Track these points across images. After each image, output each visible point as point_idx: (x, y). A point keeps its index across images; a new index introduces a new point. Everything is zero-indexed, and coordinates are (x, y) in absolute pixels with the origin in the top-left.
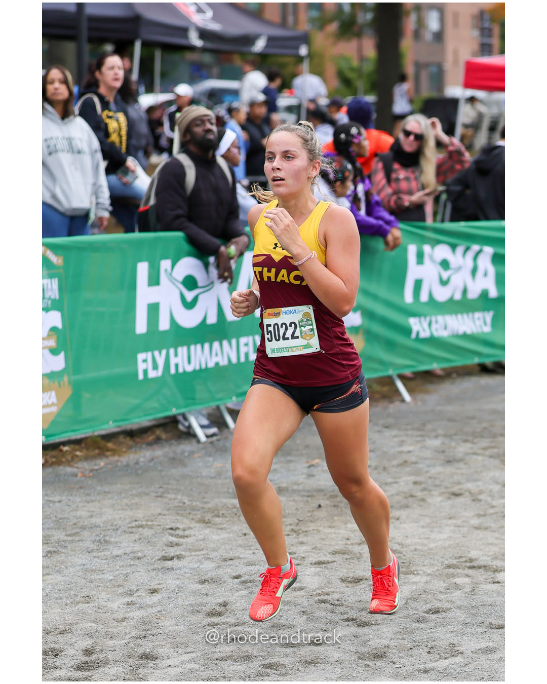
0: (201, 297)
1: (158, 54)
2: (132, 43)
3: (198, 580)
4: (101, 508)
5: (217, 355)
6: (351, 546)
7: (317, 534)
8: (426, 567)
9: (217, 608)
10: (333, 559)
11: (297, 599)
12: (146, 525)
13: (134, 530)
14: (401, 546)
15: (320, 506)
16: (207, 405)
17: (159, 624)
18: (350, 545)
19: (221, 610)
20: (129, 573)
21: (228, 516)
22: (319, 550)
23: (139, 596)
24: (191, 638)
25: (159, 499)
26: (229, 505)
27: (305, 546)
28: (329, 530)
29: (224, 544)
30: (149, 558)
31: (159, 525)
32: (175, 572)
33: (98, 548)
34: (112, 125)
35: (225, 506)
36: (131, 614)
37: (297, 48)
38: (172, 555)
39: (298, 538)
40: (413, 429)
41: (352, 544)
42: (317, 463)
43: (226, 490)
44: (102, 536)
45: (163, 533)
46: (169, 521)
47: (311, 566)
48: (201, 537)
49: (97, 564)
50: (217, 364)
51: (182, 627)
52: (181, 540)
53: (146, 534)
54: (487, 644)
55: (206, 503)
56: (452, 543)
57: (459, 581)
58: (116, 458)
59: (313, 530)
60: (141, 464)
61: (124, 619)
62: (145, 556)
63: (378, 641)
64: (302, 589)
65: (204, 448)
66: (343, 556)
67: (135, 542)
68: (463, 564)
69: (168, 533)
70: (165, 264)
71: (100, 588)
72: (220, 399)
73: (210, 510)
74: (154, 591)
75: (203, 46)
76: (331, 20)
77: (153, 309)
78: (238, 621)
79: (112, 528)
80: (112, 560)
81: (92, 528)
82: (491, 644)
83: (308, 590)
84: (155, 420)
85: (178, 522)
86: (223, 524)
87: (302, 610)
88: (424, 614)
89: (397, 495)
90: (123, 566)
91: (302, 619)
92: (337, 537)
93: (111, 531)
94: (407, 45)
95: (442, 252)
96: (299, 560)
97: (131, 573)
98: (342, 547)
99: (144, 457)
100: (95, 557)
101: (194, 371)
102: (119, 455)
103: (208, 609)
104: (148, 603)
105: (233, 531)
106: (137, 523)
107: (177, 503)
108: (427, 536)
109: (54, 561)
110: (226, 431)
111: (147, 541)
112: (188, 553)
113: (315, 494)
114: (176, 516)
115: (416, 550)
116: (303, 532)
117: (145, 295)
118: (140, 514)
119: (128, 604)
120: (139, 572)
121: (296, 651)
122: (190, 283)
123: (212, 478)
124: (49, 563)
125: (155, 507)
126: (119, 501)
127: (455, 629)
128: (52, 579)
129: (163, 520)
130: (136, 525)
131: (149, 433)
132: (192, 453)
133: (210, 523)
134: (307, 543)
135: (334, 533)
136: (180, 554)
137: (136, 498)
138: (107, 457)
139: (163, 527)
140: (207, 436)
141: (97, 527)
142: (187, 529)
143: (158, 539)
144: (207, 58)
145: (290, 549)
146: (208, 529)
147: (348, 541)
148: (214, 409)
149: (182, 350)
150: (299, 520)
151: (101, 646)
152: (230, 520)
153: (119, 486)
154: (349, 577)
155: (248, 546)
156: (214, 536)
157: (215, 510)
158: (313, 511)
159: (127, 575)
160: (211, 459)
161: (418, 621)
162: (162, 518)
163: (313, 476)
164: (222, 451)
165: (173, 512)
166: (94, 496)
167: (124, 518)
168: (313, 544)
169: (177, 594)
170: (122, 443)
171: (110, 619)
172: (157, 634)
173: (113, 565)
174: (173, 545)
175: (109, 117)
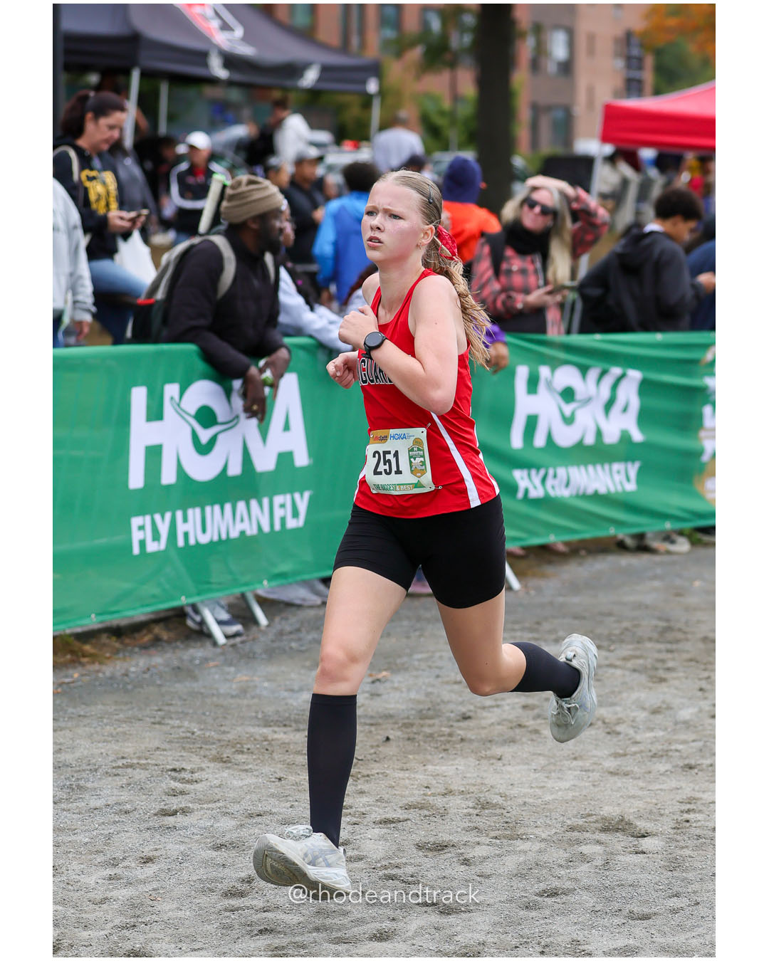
0: (220, 437)
1: (164, 89)
2: (127, 73)
3: (212, 844)
4: (73, 739)
5: (242, 520)
6: (432, 798)
7: (383, 780)
8: (540, 830)
9: (239, 885)
10: (406, 816)
12: (138, 763)
13: (120, 771)
14: (503, 798)
15: (388, 739)
16: (228, 592)
17: (155, 908)
18: (430, 796)
19: (243, 889)
20: (113, 834)
21: (256, 752)
22: (386, 802)
23: (126, 867)
24: (200, 929)
25: (157, 726)
26: (258, 737)
27: (367, 796)
28: (401, 774)
29: (249, 792)
30: (141, 812)
31: (156, 765)
32: (178, 832)
33: (69, 797)
34: (95, 190)
35: (252, 738)
36: (115, 894)
37: (364, 82)
38: (175, 807)
39: (356, 785)
40: (523, 629)
41: (433, 795)
42: (384, 676)
43: (254, 714)
44: (74, 779)
45: (162, 775)
46: (171, 758)
47: (374, 826)
48: (217, 782)
49: (66, 820)
50: (243, 533)
51: (188, 913)
52: (188, 787)
53: (137, 777)
54: (626, 942)
55: (224, 732)
56: (577, 794)
57: (586, 849)
58: (96, 666)
59: (378, 773)
60: (132, 676)
61: (104, 900)
62: (135, 809)
63: (469, 935)
64: (362, 859)
65: (223, 654)
66: (420, 812)
67: (121, 789)
68: (592, 824)
69: (170, 775)
70: (171, 390)
71: (70, 855)
72: (246, 584)
73: (230, 744)
74: (148, 860)
75: (230, 77)
76: (412, 44)
77: (154, 454)
78: (268, 905)
79: (89, 768)
80: (88, 814)
81: (60, 767)
82: (631, 942)
83: (369, 860)
84: (153, 613)
85: (184, 760)
86: (248, 764)
88: (536, 898)
89: (499, 724)
92: (412, 785)
93: (88, 772)
94: (521, 79)
95: (567, 376)
96: (358, 817)
97: (116, 833)
98: (419, 800)
99: (137, 665)
100: (64, 810)
101: (211, 542)
102: (101, 663)
103: (225, 886)
104: (139, 877)
105: (262, 773)
106: (124, 761)
107: (183, 732)
108: (542, 784)
110: (254, 629)
111: (139, 787)
112: (196, 806)
113: (380, 721)
114: (180, 752)
115: (525, 803)
116: (363, 776)
117: (142, 433)
118: (129, 748)
120: (126, 831)
121: (352, 948)
122: (206, 417)
123: (233, 697)
125: (150, 739)
126: (99, 729)
127: (580, 919)
129: (161, 757)
130: (123, 764)
131: (145, 631)
132: (205, 660)
133: (230, 762)
134: (368, 793)
135: (409, 779)
136: (186, 807)
137: (124, 725)
138: (83, 665)
139: (162, 767)
140: (227, 637)
141: (68, 766)
142: (196, 770)
143: (154, 784)
144: (235, 95)
146: (227, 771)
147: (428, 790)
148: (237, 598)
149: (194, 513)
151: (70, 939)
152: (259, 759)
153: (100, 707)
154: (429, 843)
155: (284, 797)
156: (235, 781)
157: (238, 743)
158: (378, 746)
159: (109, 837)
160: (232, 669)
161: (527, 907)
162: (161, 755)
163: (378, 695)
164: (249, 658)
165: (177, 745)
166: (64, 721)
167: (107, 754)
168: (378, 795)
169: (182, 865)
170: (104, 645)
171: (85, 900)
172: (151, 922)
173: (89, 823)
174: (176, 794)
175: (91, 179)
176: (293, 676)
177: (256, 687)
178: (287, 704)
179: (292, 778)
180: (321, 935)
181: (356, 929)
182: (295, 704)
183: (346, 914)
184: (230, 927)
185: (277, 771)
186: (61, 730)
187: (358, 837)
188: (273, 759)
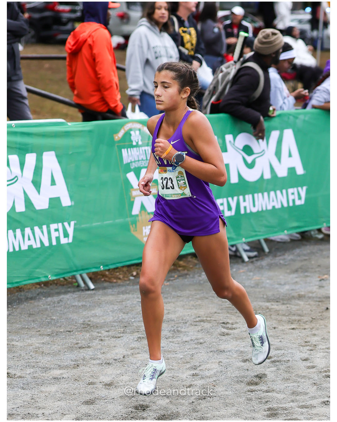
3: (242, 359)
4: (175, 308)
7: (325, 329)
9: (255, 379)
11: (310, 375)
12: (206, 320)
13: (197, 323)
15: (327, 309)
17: (214, 390)
19: (257, 381)
20: (194, 354)
22: (327, 340)
23: (200, 370)
24: (236, 400)
26: (264, 307)
27: (317, 337)
30: (208, 343)
31: (215, 320)
32: (226, 353)
33: (173, 336)
34: (186, 37)
35: (261, 307)
36: (195, 383)
39: (312, 331)
42: (326, 278)
43: (262, 296)
44: (175, 327)
45: (218, 326)
46: (222, 317)
47: (320, 351)
48: (244, 329)
49: (172, 347)
50: (274, 207)
51: (230, 392)
52: (230, 331)
53: (206, 326)
58: (186, 272)
59: (322, 325)
61: (190, 386)
62: (205, 342)
64: (314, 367)
65: (247, 266)
67: (198, 332)
69: (221, 326)
78: (269, 389)
79: (182, 321)
80: (182, 344)
81: (168, 321)
83: (318, 368)
85: (228, 318)
87: (314, 382)
90: (190, 349)
91: (313, 388)
93: (182, 324)
96: (312, 347)
97: (196, 353)
100: (171, 342)
102: (188, 270)
103: (248, 379)
104: (207, 375)
106: (200, 319)
107: (228, 304)
109: (143, 344)
110: (262, 253)
111: (207, 331)
113: (324, 300)
114: (226, 314)
118: (202, 312)
119: (193, 375)
120: (201, 353)
121: (309, 411)
123: (252, 287)
124: (139, 345)
125: (212, 308)
126: (187, 303)
128: (141, 356)
129: (217, 317)
130: (199, 320)
132: (238, 269)
134: (318, 335)
137: (199, 301)
138: (179, 271)
139: (217, 321)
140: (249, 257)
141: (172, 321)
142: (234, 323)
143: (214, 330)
145: (306, 339)
150: (312, 318)
153: (188, 292)
155: (276, 336)
158: (322, 312)
159: (192, 355)
160: (251, 274)
162: (217, 315)
163: (323, 287)
164: (259, 268)
165: (225, 311)
166: (170, 299)
167: (191, 315)
168: (322, 336)
169: (227, 369)
170: (190, 261)
171: (181, 385)
172: (213, 396)
173: (183, 348)
174: (224, 335)
175: (184, 32)
176: (281, 277)
177: (263, 282)
178: (278, 291)
179: (281, 328)
180: (294, 404)
181: (311, 401)
182: (282, 291)
183: (306, 394)
184: (250, 400)
185: (273, 324)
186: (169, 303)
187: (313, 357)
188: (271, 318)
